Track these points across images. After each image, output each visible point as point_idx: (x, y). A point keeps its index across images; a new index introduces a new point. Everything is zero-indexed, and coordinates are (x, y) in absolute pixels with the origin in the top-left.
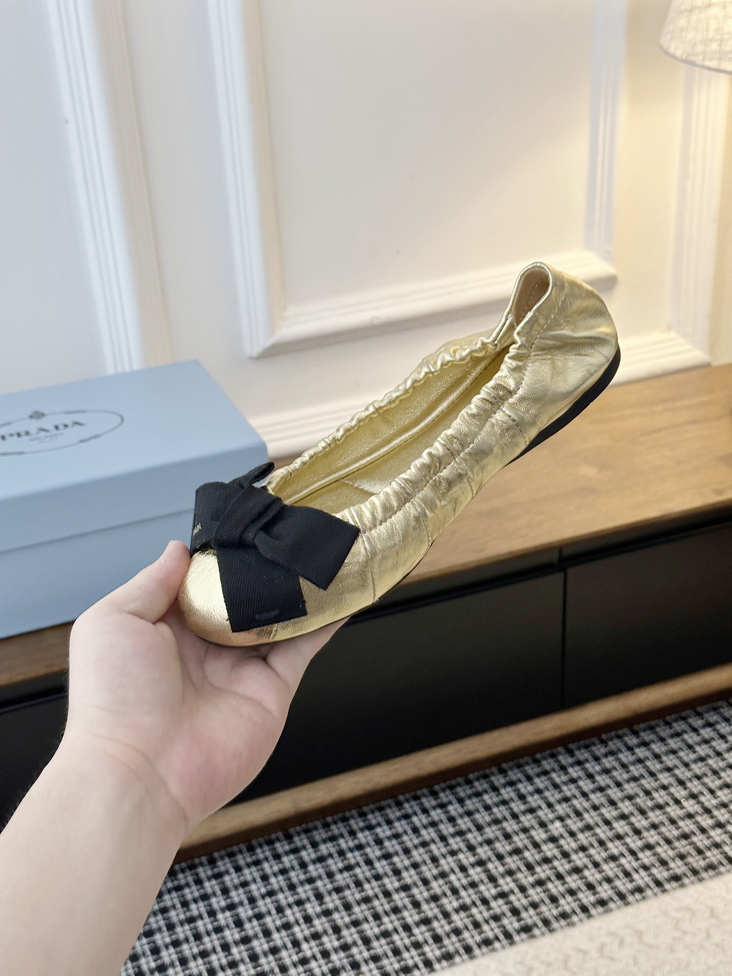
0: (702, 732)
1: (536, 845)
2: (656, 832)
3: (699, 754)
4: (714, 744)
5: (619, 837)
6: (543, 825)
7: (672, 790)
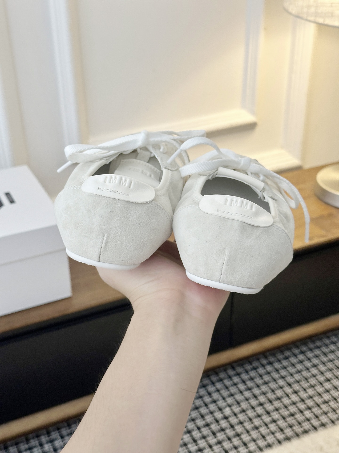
0: (298, 356)
1: (217, 421)
2: (277, 412)
3: (298, 370)
4: (304, 363)
5: (259, 416)
6: (220, 409)
7: (284, 389)
